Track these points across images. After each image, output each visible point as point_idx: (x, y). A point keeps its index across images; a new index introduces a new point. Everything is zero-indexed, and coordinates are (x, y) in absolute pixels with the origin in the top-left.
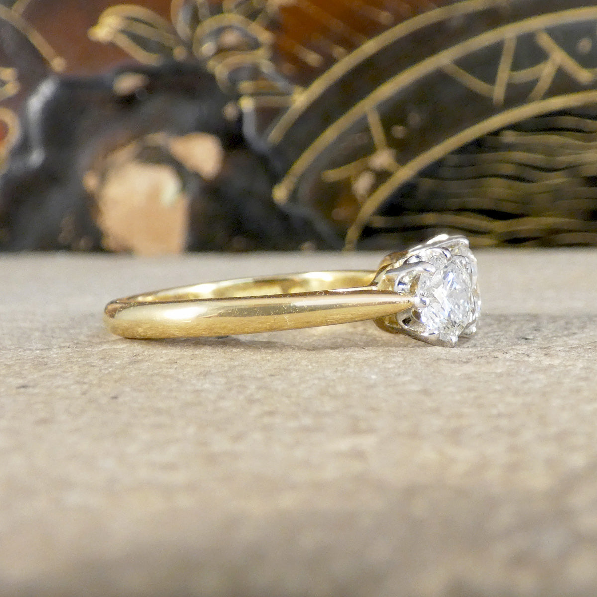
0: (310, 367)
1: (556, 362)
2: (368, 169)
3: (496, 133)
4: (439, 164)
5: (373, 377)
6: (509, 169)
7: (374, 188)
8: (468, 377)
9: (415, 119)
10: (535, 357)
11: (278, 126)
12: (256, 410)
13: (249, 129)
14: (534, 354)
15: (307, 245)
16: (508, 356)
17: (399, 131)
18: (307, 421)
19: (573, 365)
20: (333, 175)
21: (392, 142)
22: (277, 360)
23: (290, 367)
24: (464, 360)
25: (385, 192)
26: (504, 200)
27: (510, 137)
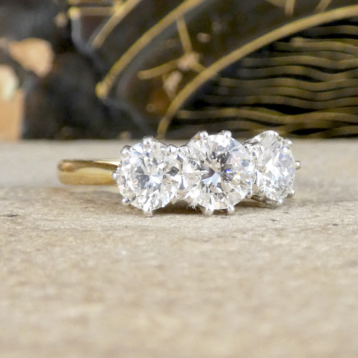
0: (74, 243)
1: (285, 242)
2: (176, 69)
3: (287, 39)
4: (237, 65)
5: (124, 253)
6: (298, 70)
7: (181, 86)
8: (203, 254)
9: (217, 27)
10: (268, 238)
11: (100, 33)
12: (13, 280)
13: (76, 35)
14: (268, 235)
15: (125, 134)
16: (246, 236)
17: (203, 37)
18: (51, 291)
19: (298, 245)
20: (146, 74)
21: (197, 47)
22: (48, 237)
23: (57, 243)
24: (206, 239)
25: (190, 89)
26: (294, 97)
27: (298, 42)
